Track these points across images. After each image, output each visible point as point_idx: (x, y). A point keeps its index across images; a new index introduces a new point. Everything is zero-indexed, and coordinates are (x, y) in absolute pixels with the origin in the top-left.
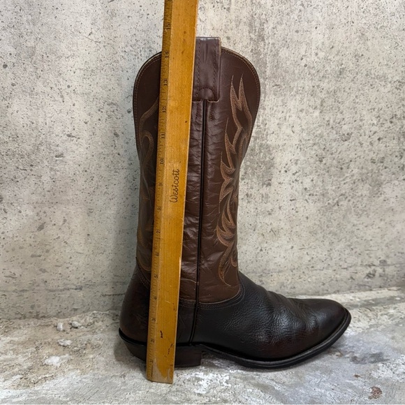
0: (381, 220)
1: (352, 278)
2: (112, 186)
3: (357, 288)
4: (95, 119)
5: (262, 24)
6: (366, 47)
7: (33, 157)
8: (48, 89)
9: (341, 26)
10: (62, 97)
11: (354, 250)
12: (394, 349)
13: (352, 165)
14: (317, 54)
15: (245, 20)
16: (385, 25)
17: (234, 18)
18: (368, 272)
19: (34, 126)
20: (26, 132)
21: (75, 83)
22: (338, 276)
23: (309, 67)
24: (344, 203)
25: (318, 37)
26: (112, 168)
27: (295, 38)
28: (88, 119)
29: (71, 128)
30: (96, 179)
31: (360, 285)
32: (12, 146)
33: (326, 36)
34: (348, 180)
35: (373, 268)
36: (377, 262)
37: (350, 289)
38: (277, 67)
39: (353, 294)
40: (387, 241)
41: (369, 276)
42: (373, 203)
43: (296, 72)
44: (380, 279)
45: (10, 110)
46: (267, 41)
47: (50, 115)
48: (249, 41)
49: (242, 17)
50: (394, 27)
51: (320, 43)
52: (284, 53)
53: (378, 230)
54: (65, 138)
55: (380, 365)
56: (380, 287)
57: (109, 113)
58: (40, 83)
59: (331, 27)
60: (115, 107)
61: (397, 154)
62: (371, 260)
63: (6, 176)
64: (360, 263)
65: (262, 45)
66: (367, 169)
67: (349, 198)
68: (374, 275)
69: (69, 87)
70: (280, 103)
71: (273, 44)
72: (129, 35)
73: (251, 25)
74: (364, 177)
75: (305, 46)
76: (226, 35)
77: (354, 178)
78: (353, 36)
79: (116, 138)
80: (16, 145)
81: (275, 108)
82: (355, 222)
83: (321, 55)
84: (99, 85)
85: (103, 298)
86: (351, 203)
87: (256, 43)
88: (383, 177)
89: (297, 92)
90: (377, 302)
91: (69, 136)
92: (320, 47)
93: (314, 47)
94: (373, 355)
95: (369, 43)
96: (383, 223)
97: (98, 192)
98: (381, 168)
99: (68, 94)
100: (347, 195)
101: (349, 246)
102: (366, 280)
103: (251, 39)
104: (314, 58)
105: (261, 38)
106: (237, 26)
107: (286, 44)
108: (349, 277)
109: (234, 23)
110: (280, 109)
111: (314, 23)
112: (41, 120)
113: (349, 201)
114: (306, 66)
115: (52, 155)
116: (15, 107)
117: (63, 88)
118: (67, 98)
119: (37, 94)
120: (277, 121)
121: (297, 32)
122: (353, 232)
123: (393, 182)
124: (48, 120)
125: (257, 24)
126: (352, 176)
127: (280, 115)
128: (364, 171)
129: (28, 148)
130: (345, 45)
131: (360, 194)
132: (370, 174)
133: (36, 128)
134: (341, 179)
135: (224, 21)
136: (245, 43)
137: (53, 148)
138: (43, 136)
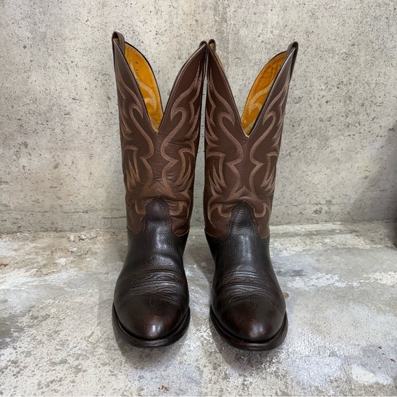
0: (328, 168)
1: (301, 213)
2: (107, 137)
3: (306, 221)
4: (93, 85)
5: (225, 8)
6: (316, 25)
7: (48, 115)
8: (58, 64)
9: (294, 8)
10: (67, 69)
11: (304, 192)
12: (314, 268)
13: (302, 123)
14: (272, 32)
15: (210, 6)
16: (334, 5)
17: (201, 4)
18: (315, 209)
19: (48, 92)
20: (42, 96)
21: (77, 59)
22: (289, 212)
23: (266, 43)
24: (295, 154)
25: (273, 18)
26: (107, 124)
27: (254, 19)
28: (87, 86)
29: (75, 93)
30: (94, 132)
31: (308, 219)
32: (33, 107)
33: (280, 17)
34: (299, 135)
35: (320, 206)
36: (323, 202)
37: (299, 221)
38: (238, 43)
39: (301, 226)
40: (333, 185)
41: (316, 212)
42: (321, 155)
43: (254, 47)
44: (326, 215)
45: (30, 80)
46: (229, 22)
47: (59, 84)
48: (214, 23)
49: (208, 3)
50: (342, 7)
51: (275, 22)
52: (243, 32)
53: (324, 176)
54: (71, 100)
55: (297, 278)
56: (326, 221)
57: (103, 81)
58: (50, 60)
59: (285, 9)
60: (107, 77)
61: (343, 114)
62: (318, 199)
63: (29, 128)
64: (308, 202)
65: (225, 26)
66: (316, 126)
67: (300, 150)
68: (320, 212)
69: (72, 62)
70: (241, 73)
71: (234, 25)
72: (116, 20)
73: (215, 10)
74: (313, 133)
75: (261, 26)
76: (195, 18)
77: (305, 134)
78: (305, 16)
79: (108, 101)
80: (36, 106)
81: (236, 77)
82: (305, 169)
83: (276, 32)
84: (95, 60)
85: (103, 220)
86: (301, 154)
87: (220, 24)
88: (330, 133)
89: (255, 64)
90: (318, 233)
91: (73, 99)
92: (275, 26)
93: (269, 26)
94: (295, 271)
95: (319, 21)
96: (329, 170)
97: (96, 141)
98: (328, 126)
99: (72, 67)
100: (298, 147)
101: (299, 188)
102: (314, 215)
103: (216, 21)
104: (269, 35)
105: (224, 20)
106: (204, 11)
107: (245, 24)
108: (299, 212)
109: (201, 9)
110: (241, 77)
111: (269, 6)
112: (52, 87)
113: (300, 152)
114: (262, 42)
115: (61, 113)
116: (34, 78)
117: (68, 63)
118: (71, 70)
119: (49, 68)
120: (238, 88)
121: (255, 14)
122: (302, 177)
123: (339, 138)
124: (58, 88)
125: (221, 9)
126: (303, 132)
127: (241, 82)
128: (313, 128)
129: (45, 108)
130: (297, 24)
131: (309, 147)
132: (318, 131)
133: (50, 93)
134: (293, 134)
135: (193, 7)
136: (211, 25)
137: (62, 108)
138: (55, 100)
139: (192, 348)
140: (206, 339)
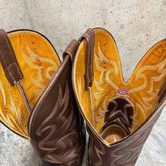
4: (96, 17)
7: (72, 35)
8: (76, 6)
10: (82, 9)
19: (71, 23)
20: (68, 26)
21: (87, 2)
28: (93, 17)
29: (86, 22)
32: (63, 31)
45: (61, 17)
47: (77, 18)
54: (84, 27)
57: (102, 14)
58: (72, 4)
60: (105, 11)
63: (63, 43)
69: (84, 4)
79: (105, 25)
80: (65, 31)
84: (98, 2)
91: (85, 26)
99: (84, 7)
112: (74, 20)
115: (79, 34)
116: (63, 16)
117: (82, 5)
118: (83, 9)
119: (71, 9)
124: (76, 20)
129: (70, 32)
133: (72, 23)
137: (79, 31)
138: (75, 27)
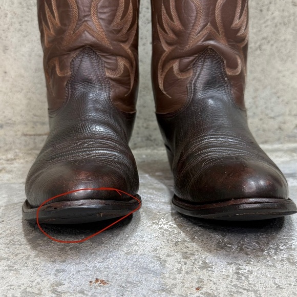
1: (280, 128)
2: (26, 23)
3: (287, 139)
11: (281, 99)
13: (272, 7)
22: (265, 126)
24: (267, 47)
26: (25, 5)
30: (9, 16)
31: (289, 137)
34: (269, 23)
37: (279, 140)
64: (287, 113)
66: (288, 11)
67: (272, 42)
74: (286, 20)
77: (276, 21)
82: (280, 68)
85: (23, 138)
86: (274, 47)
97: (12, 29)
100: (269, 39)
101: (275, 93)
108: (276, 127)
113: (272, 45)
122: (278, 79)
126: (274, 18)
128: (286, 14)
131: (283, 38)
132: (292, 18)
134: (262, 21)
139: (146, 239)
140: (167, 230)
